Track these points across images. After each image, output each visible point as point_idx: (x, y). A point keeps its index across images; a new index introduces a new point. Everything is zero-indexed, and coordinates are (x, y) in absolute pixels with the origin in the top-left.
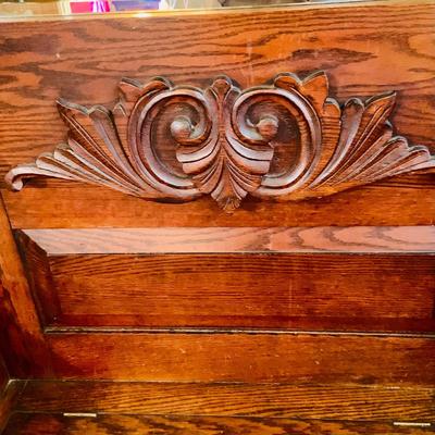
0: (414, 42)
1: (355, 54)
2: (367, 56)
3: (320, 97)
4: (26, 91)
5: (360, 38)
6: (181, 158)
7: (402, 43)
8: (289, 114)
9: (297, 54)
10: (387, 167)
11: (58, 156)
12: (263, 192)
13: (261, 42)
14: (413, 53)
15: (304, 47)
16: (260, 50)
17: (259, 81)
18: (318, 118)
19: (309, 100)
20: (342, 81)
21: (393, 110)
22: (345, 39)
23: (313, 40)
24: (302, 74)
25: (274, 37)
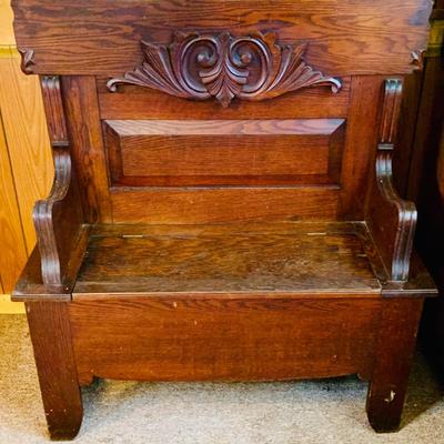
0: (314, 18)
1: (286, 22)
2: (293, 24)
3: (271, 43)
4: (125, 36)
5: (290, 15)
6: (201, 74)
7: (308, 18)
8: (257, 53)
9: (261, 21)
10: (303, 82)
11: (137, 71)
12: (243, 95)
13: (245, 15)
14: (314, 24)
15: (264, 18)
16: (243, 19)
17: (243, 35)
18: (270, 54)
19: (266, 45)
20: (282, 36)
21: (305, 51)
22: (282, 16)
23: (268, 15)
24: (264, 32)
25: (250, 13)
